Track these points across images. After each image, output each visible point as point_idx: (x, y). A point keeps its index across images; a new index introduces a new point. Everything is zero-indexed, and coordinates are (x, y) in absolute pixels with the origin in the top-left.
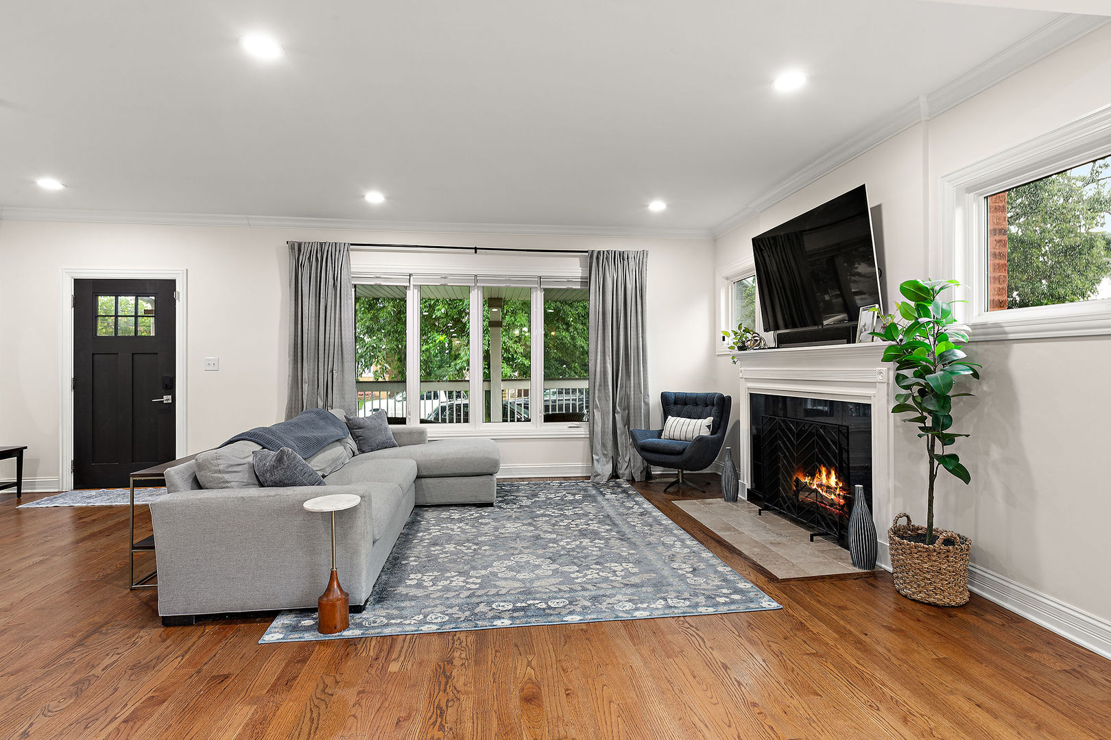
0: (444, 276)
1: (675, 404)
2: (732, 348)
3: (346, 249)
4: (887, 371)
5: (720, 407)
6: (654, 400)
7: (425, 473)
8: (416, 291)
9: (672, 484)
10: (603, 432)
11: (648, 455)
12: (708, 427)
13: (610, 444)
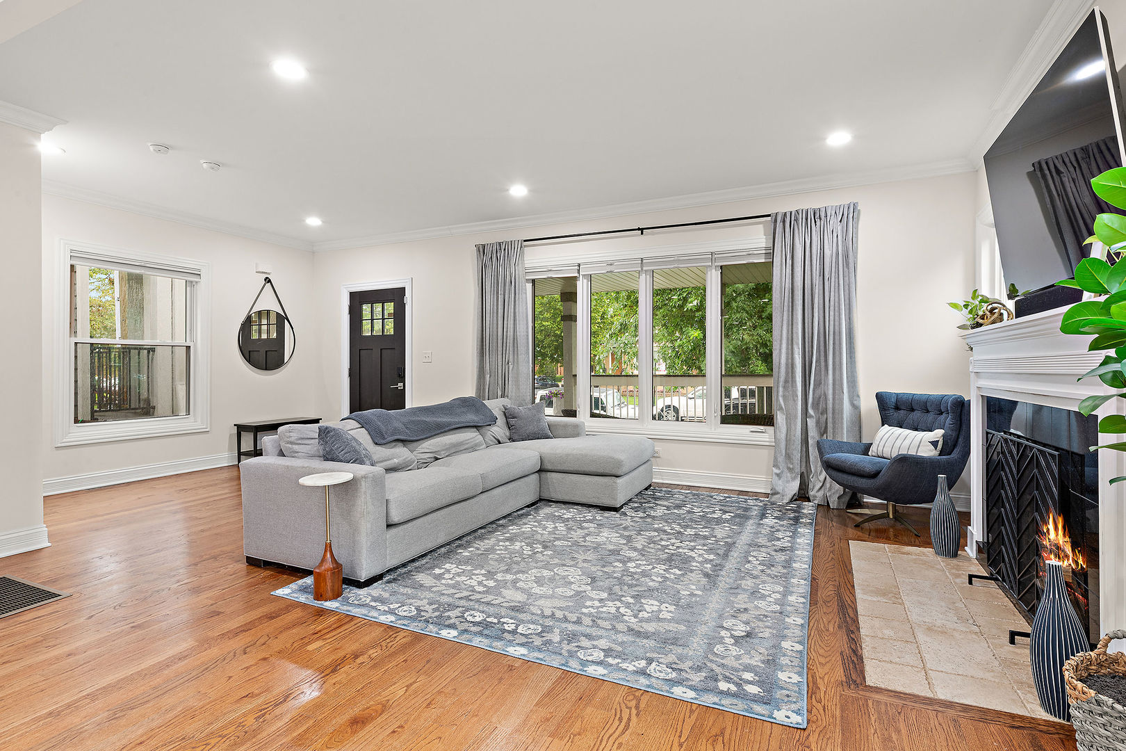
0: (609, 263)
1: (895, 409)
2: (962, 326)
3: (520, 246)
5: (955, 415)
7: (549, 467)
8: (585, 281)
10: (789, 441)
12: (935, 444)
13: (797, 456)
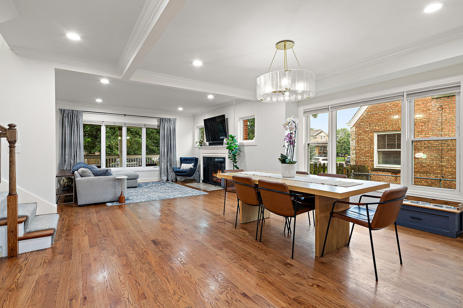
0: (114, 122)
1: (183, 160)
2: (199, 146)
3: (81, 113)
4: (227, 151)
5: (195, 161)
6: (178, 159)
8: (104, 127)
9: (183, 181)
10: (164, 168)
11: (177, 173)
12: (193, 166)
13: (166, 172)
